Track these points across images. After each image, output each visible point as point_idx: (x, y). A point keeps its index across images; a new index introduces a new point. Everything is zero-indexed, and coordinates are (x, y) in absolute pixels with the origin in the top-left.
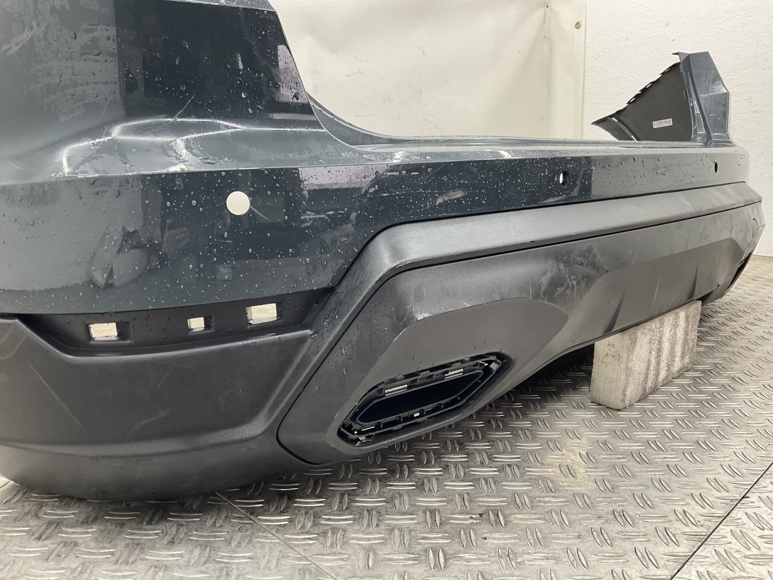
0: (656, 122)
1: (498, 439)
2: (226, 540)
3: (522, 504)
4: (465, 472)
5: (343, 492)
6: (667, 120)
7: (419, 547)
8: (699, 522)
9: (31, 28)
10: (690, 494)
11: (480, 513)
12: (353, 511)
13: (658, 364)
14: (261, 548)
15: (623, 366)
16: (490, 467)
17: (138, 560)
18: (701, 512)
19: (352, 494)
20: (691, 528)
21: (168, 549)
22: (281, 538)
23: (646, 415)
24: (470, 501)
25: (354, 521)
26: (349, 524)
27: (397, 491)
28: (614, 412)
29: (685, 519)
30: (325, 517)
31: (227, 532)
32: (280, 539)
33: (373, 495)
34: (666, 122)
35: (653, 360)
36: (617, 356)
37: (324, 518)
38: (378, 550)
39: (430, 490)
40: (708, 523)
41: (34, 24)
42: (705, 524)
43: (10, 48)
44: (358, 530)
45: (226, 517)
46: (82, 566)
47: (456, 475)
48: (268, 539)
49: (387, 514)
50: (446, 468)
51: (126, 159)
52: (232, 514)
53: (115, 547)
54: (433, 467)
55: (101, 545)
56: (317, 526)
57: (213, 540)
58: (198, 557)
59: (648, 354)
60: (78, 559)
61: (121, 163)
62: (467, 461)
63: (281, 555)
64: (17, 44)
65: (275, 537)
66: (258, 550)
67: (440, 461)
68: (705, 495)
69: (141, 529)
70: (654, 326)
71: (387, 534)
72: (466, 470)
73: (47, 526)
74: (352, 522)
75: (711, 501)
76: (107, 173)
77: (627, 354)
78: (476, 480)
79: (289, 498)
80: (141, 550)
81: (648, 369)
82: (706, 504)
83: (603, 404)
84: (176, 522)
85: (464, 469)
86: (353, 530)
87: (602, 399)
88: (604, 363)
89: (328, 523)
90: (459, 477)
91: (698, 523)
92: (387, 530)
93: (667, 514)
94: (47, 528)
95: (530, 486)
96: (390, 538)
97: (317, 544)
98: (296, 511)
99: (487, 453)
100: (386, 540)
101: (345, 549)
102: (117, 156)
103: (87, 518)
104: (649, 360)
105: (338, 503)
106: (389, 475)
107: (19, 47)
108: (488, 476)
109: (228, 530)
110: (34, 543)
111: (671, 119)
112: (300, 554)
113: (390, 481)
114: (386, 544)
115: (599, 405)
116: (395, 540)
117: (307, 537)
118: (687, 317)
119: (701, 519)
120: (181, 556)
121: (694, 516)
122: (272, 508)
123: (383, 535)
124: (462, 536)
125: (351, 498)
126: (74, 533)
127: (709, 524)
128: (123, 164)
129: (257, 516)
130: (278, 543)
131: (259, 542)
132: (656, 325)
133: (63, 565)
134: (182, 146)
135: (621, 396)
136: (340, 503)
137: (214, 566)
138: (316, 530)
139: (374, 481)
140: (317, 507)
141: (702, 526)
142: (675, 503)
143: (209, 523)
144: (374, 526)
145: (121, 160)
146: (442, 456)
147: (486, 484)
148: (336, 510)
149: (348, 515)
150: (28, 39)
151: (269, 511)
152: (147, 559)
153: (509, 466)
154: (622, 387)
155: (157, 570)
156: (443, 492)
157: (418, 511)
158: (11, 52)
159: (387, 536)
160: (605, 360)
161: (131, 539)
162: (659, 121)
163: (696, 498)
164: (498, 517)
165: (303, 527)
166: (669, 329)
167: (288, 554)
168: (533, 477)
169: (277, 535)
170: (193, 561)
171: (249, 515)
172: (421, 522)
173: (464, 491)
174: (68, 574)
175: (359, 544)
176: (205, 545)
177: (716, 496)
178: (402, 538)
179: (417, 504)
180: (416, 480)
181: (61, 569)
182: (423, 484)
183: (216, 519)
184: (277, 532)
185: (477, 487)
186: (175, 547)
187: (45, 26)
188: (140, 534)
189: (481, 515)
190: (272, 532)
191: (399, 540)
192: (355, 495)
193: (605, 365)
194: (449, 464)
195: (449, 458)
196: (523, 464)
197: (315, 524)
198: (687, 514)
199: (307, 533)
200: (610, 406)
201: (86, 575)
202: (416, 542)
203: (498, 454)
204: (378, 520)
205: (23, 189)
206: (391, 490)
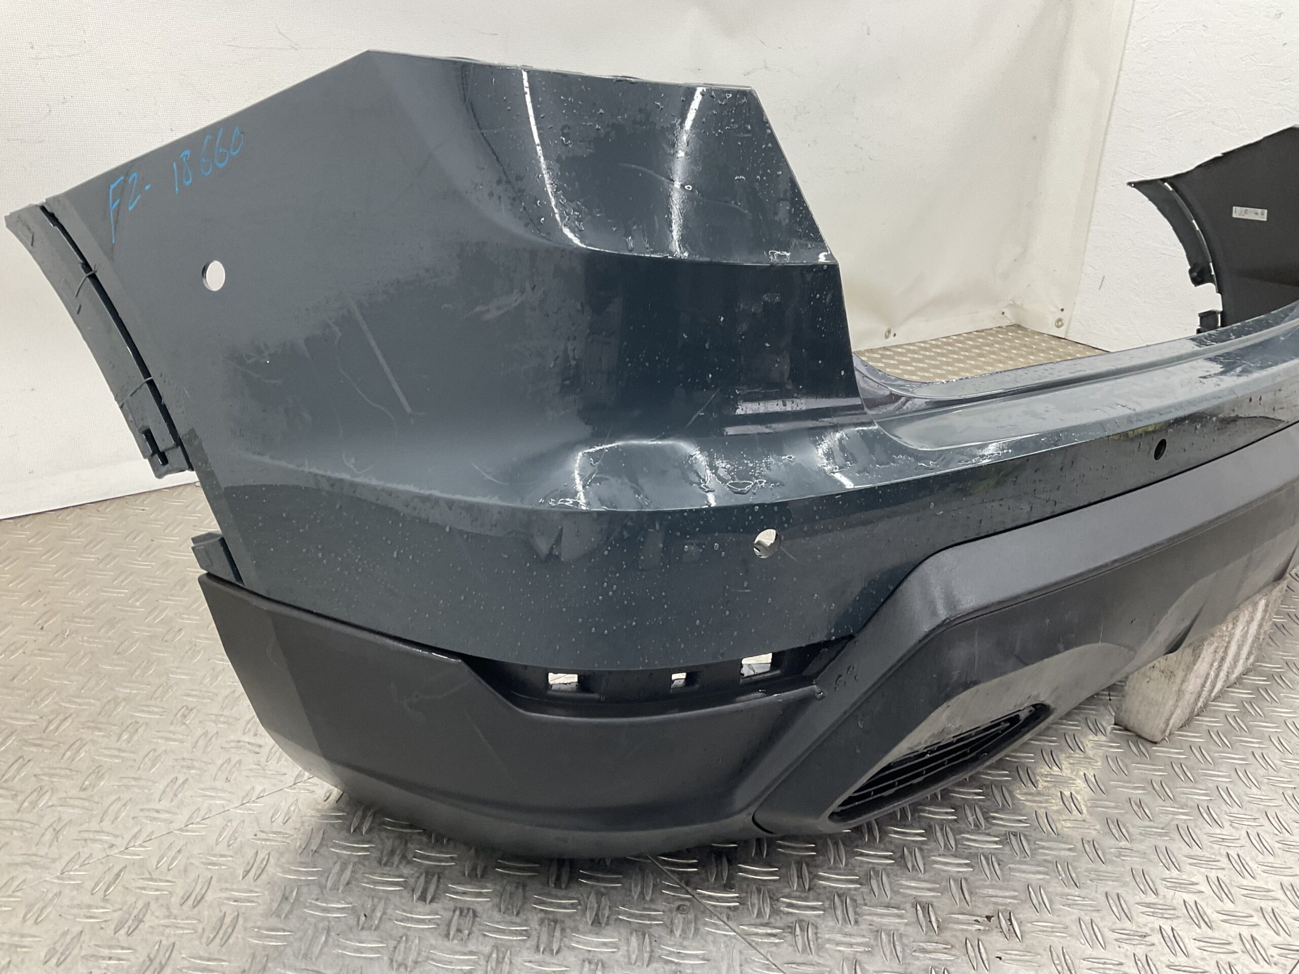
0: (1238, 208)
1: (992, 782)
2: (664, 925)
3: (1039, 903)
4: (956, 841)
5: (798, 858)
6: (1259, 211)
7: (917, 963)
8: (1272, 956)
9: (523, 291)
10: (1259, 909)
11: (988, 914)
12: (819, 894)
13: (1217, 676)
14: (714, 942)
15: (1175, 688)
16: (989, 835)
17: (563, 948)
18: (1275, 942)
19: (811, 863)
20: (1262, 967)
21: (597, 934)
22: (736, 930)
23: (1192, 757)
24: (971, 893)
25: (824, 911)
26: (819, 916)
27: (871, 866)
28: (1148, 745)
29: (1254, 950)
30: (784, 900)
31: (663, 911)
32: (735, 932)
33: (840, 869)
34: (1257, 214)
35: (1212, 674)
36: (1169, 673)
37: (784, 902)
38: (865, 963)
39: (913, 866)
40: (1283, 960)
41: (528, 286)
42: (1279, 961)
43: (488, 311)
44: (833, 927)
45: (654, 885)
46: (495, 952)
47: (945, 845)
48: (719, 930)
49: (866, 905)
50: (929, 831)
51: (637, 484)
52: (661, 881)
53: (526, 922)
54: (911, 827)
55: (508, 918)
56: (778, 914)
57: (649, 922)
58: (639, 950)
59: (1208, 666)
60: (487, 939)
61: (632, 491)
62: (955, 820)
63: (743, 957)
64: (499, 308)
65: (727, 927)
66: (711, 947)
67: (920, 817)
68: (1278, 911)
69: (549, 895)
70: (1225, 629)
71: (872, 937)
72: (957, 837)
73: (426, 877)
74: (822, 912)
75: (1287, 923)
76: (615, 507)
77: (1184, 673)
78: (973, 857)
79: (730, 862)
80: (562, 933)
81: (1203, 686)
82: (1280, 928)
83: (1133, 730)
84: (593, 886)
85: (954, 835)
86: (826, 926)
87: (1132, 723)
88: (1146, 676)
89: (791, 910)
90: (949, 849)
91: (1270, 958)
92: (872, 931)
93: (1231, 940)
94: (427, 882)
95: (1047, 874)
96: (877, 945)
97: (785, 945)
98: (745, 886)
99: (980, 807)
100: (872, 947)
101: (822, 957)
102: (626, 480)
103: (474, 869)
104: (1208, 674)
105: (796, 879)
106: (854, 835)
107: (502, 312)
108: (988, 851)
109: (662, 908)
110: (421, 907)
111: (1266, 211)
112: (768, 960)
113: (857, 847)
114: (873, 955)
115: (1126, 729)
116: (885, 949)
117: (769, 931)
118: (1267, 605)
119: (1273, 951)
120: (615, 945)
121: (1265, 946)
122: (712, 877)
123: (867, 940)
124: (969, 952)
125: (811, 869)
126: (464, 893)
127: (1285, 963)
128: (635, 493)
129: (696, 889)
130: (734, 937)
131: (709, 933)
132: (1227, 628)
133: (472, 947)
134: (704, 463)
135: (1162, 726)
136: (798, 877)
137: (663, 968)
138: (779, 921)
139: (836, 844)
140: (770, 880)
141: (1275, 964)
142: (1240, 923)
143: (635, 893)
144: (852, 923)
145: (632, 487)
146: (920, 807)
147: (988, 864)
148: (797, 890)
149: (814, 900)
150: (516, 304)
151: (708, 880)
152: (574, 948)
153: (1015, 835)
154: (1166, 714)
155: (593, 967)
156: (932, 873)
157: (906, 903)
158: (488, 316)
159: (872, 942)
160: (1148, 673)
161: (542, 910)
162: (1244, 209)
163: (1267, 917)
164: (1012, 924)
165: (760, 914)
166: (1242, 627)
167: (753, 958)
168: (1048, 858)
169: (730, 923)
170: (634, 957)
171: (684, 886)
172: (913, 923)
173: (960, 874)
174: (483, 962)
175: (839, 951)
176: (642, 932)
177: (1293, 915)
178: (892, 945)
179: (901, 890)
180: (893, 848)
181: (471, 953)
182: (903, 856)
183: (642, 887)
184: (728, 918)
185: (977, 869)
186: (604, 931)
187: (544, 291)
188: (552, 903)
189: (989, 918)
190: (721, 917)
191: (889, 950)
192: (815, 866)
193: (1148, 679)
194: (932, 823)
195: (930, 812)
196: (1033, 834)
197: (775, 912)
198: (1257, 943)
199: (766, 925)
200: (1144, 735)
201: (506, 967)
202: (911, 954)
203: (996, 812)
204: (856, 913)
205: (500, 513)
206: (862, 862)
